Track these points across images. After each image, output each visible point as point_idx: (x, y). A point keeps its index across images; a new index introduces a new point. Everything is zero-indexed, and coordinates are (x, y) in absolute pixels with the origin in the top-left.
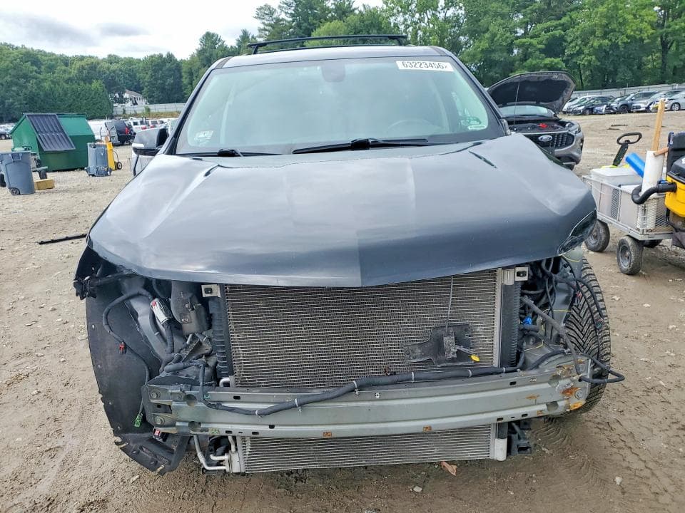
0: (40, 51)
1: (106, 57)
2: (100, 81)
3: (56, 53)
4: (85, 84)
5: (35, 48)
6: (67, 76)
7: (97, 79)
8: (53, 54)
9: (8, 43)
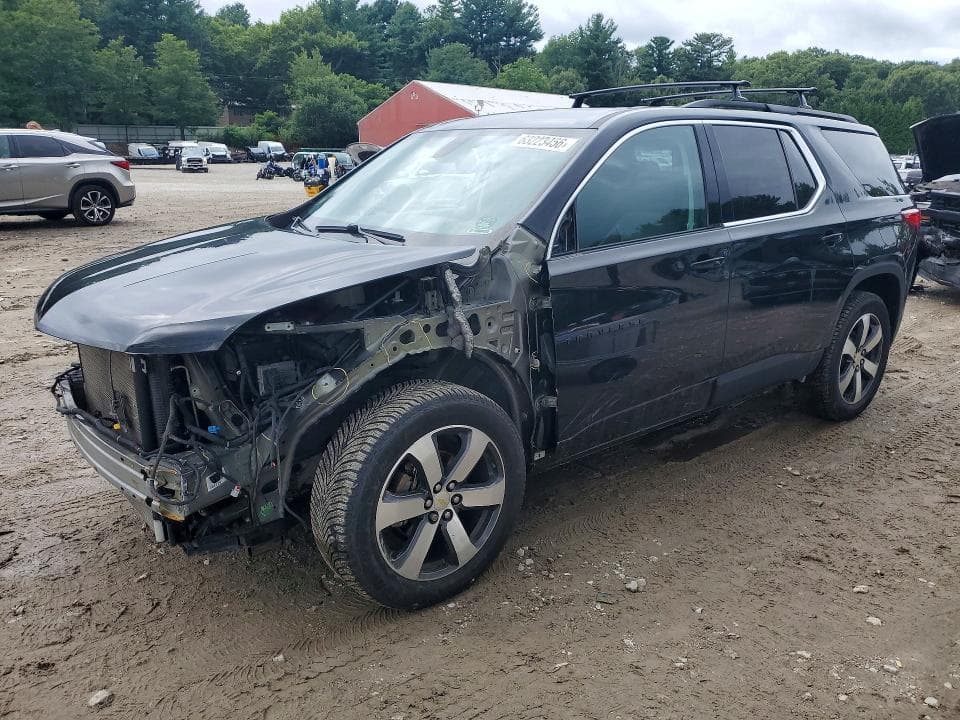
0: (857, 57)
1: (950, 62)
2: (919, 99)
3: (878, 60)
4: (894, 103)
5: (852, 53)
6: (875, 91)
7: (916, 96)
8: (874, 61)
9: (819, 48)
